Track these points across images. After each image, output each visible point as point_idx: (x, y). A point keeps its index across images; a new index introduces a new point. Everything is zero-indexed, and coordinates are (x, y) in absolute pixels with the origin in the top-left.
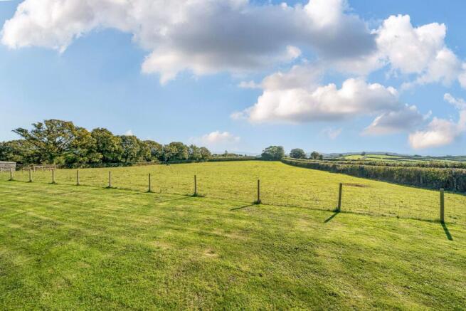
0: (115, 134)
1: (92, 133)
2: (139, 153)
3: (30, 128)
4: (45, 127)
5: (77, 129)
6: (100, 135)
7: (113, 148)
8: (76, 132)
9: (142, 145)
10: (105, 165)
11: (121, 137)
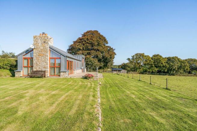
0: (164, 57)
1: (152, 57)
2: (180, 68)
3: (131, 58)
4: (135, 57)
5: (146, 56)
6: (156, 58)
7: (162, 65)
8: (145, 58)
9: (182, 62)
10: (158, 74)
11: (168, 58)
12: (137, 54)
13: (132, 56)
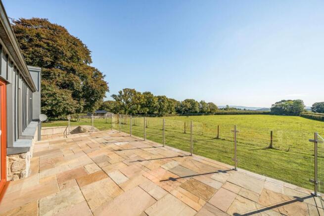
0: (155, 95)
1: (144, 95)
4: (123, 93)
5: (138, 93)
6: (147, 96)
7: (154, 105)
9: (170, 102)
12: (125, 89)
13: (119, 92)
